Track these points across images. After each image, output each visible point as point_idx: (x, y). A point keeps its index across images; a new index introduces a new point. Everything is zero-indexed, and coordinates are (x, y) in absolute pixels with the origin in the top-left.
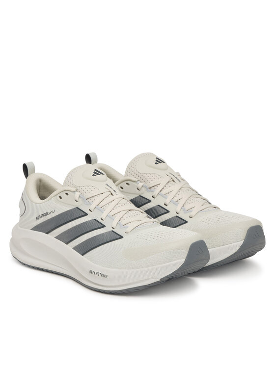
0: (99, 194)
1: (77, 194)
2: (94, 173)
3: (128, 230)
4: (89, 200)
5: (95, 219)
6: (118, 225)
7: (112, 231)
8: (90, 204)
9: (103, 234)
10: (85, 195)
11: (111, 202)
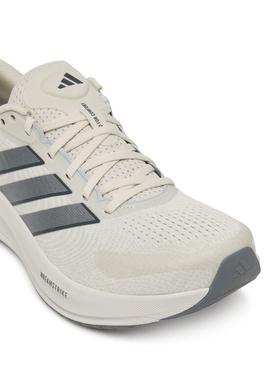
0: (68, 126)
1: (30, 121)
2: (64, 81)
3: (112, 206)
4: (48, 134)
5: (55, 175)
6: (94, 193)
7: (83, 204)
8: (50, 143)
9: (65, 208)
10: (42, 124)
11: (87, 142)
